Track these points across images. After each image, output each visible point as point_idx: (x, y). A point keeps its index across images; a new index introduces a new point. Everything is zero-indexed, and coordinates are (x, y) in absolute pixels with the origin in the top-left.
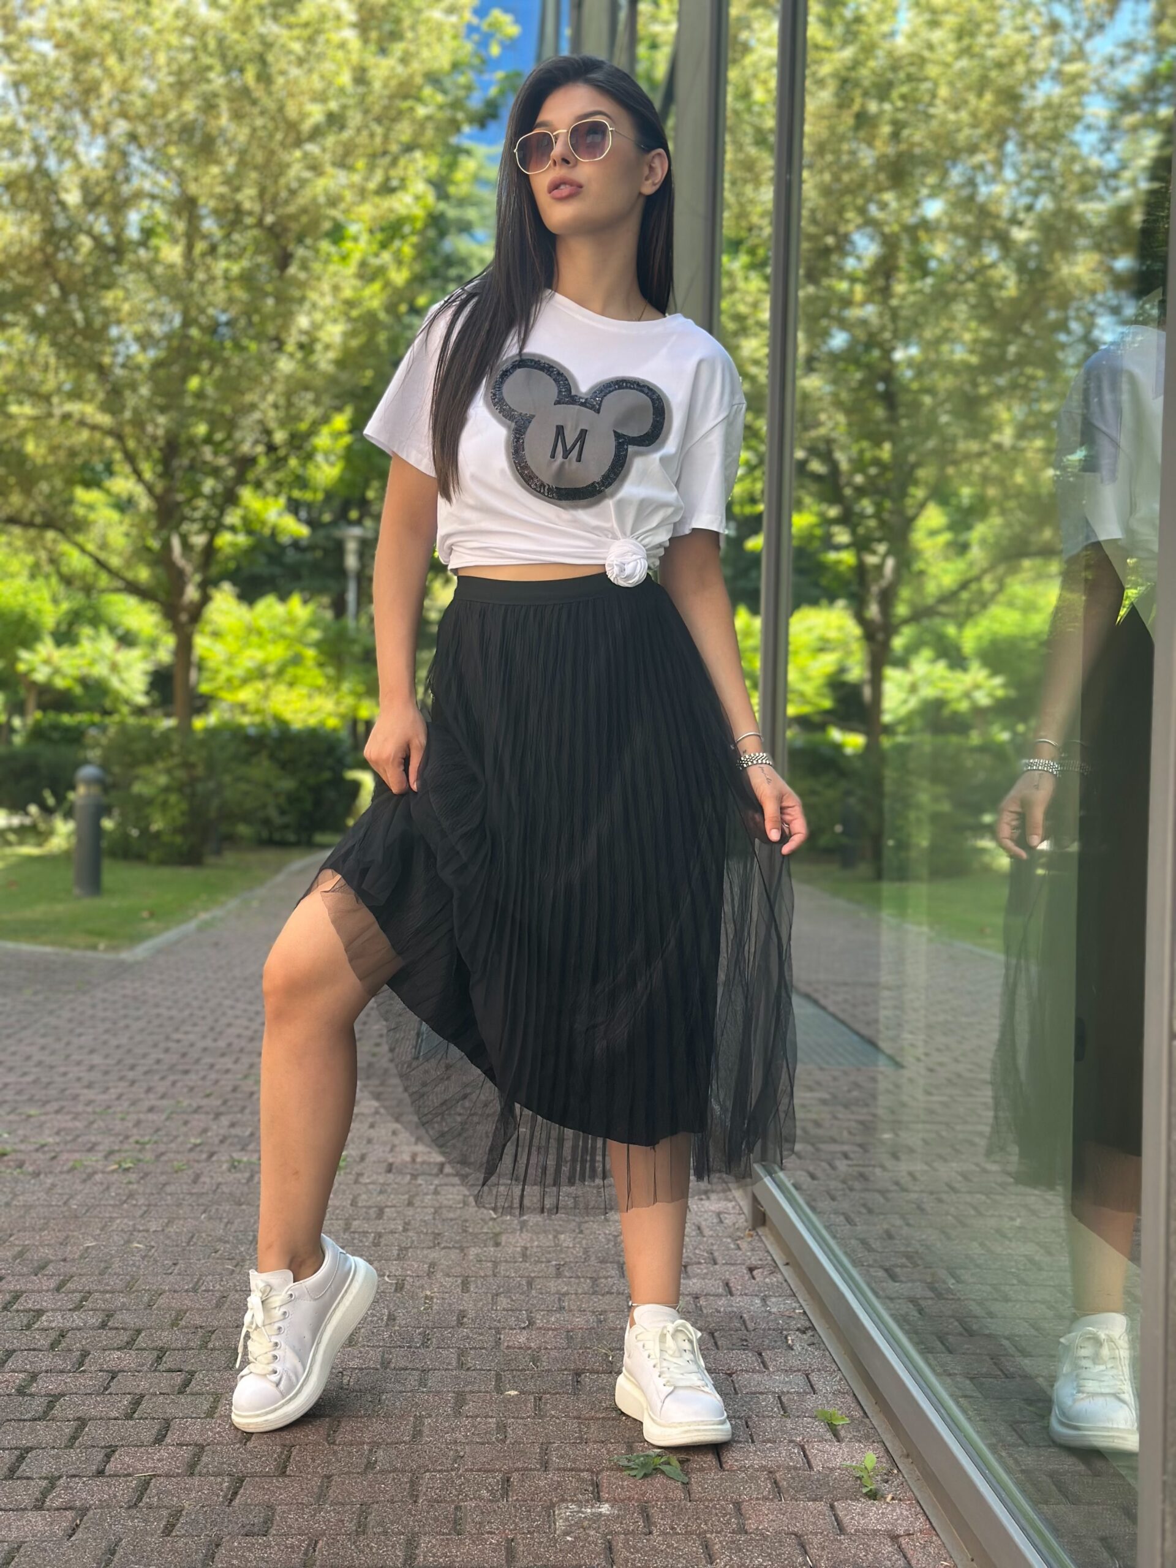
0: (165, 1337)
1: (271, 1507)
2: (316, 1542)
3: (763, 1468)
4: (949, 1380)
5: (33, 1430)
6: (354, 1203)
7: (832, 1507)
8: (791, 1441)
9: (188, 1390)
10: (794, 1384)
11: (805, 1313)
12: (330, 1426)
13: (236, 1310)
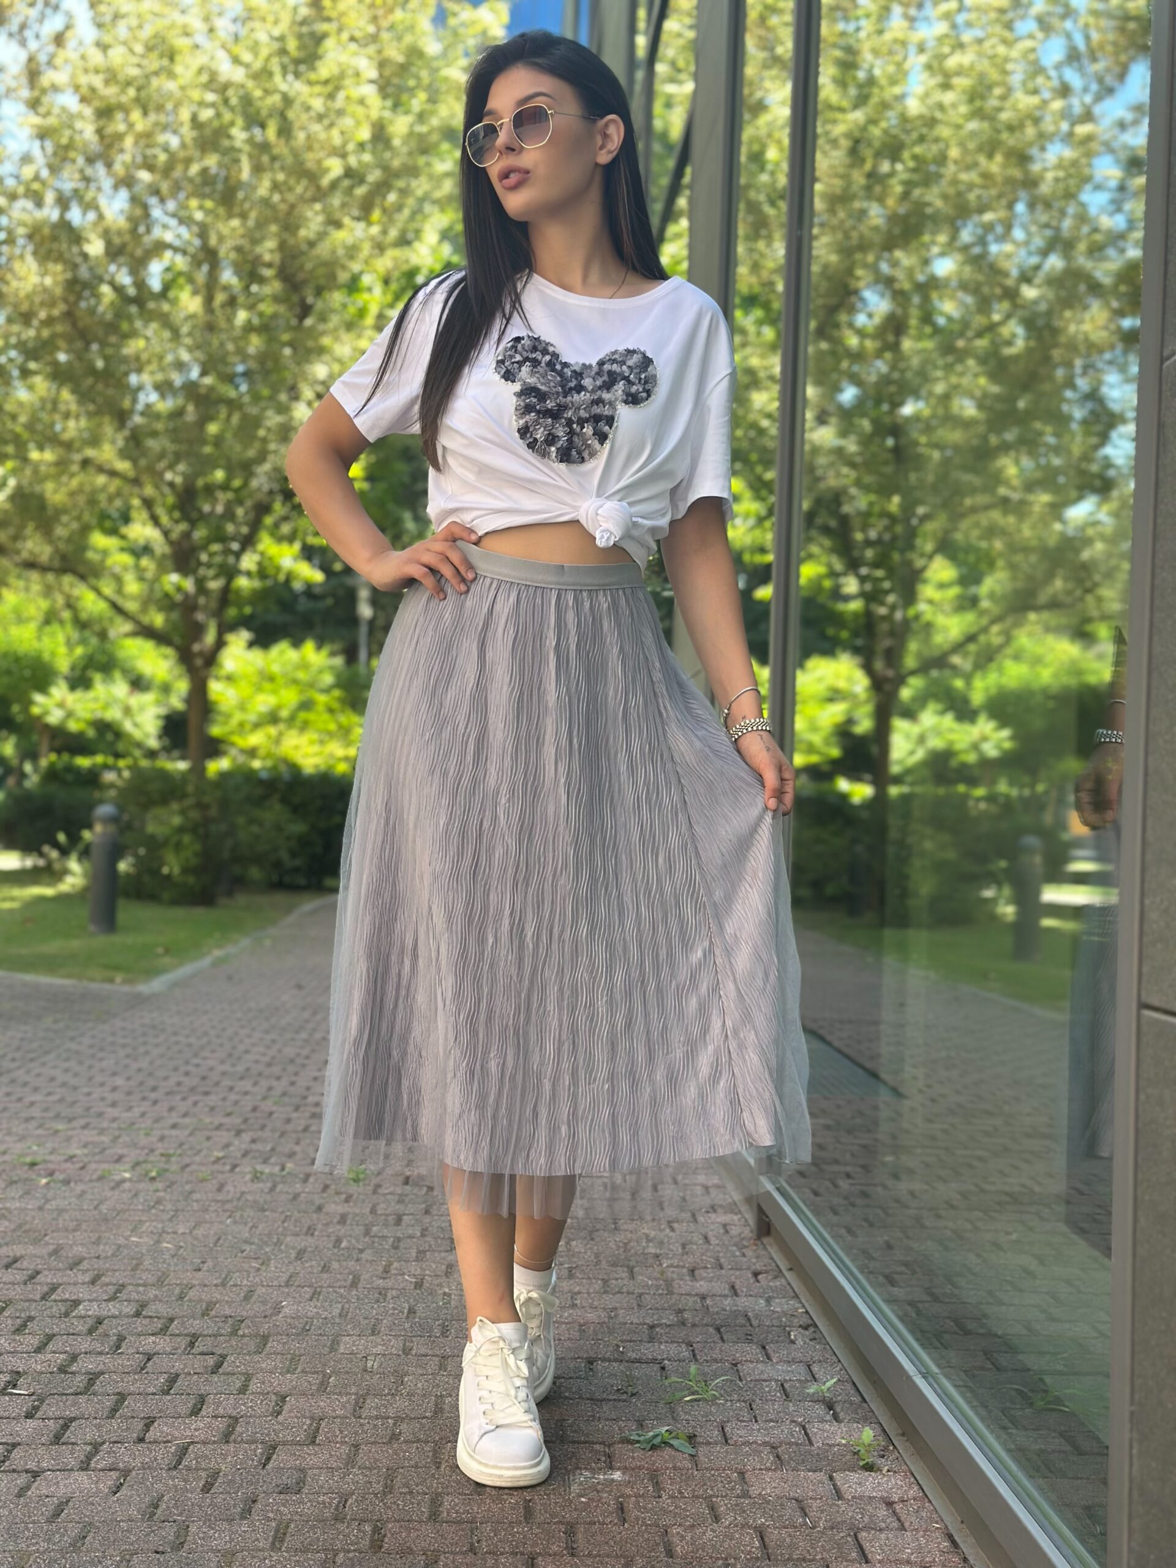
0: (196, 1325)
1: (302, 1470)
2: (346, 1500)
3: (765, 1444)
6: (373, 1211)
7: (831, 1478)
8: (793, 1421)
9: (221, 1370)
10: (798, 1372)
11: (807, 1312)
12: (357, 1403)
13: (264, 1303)
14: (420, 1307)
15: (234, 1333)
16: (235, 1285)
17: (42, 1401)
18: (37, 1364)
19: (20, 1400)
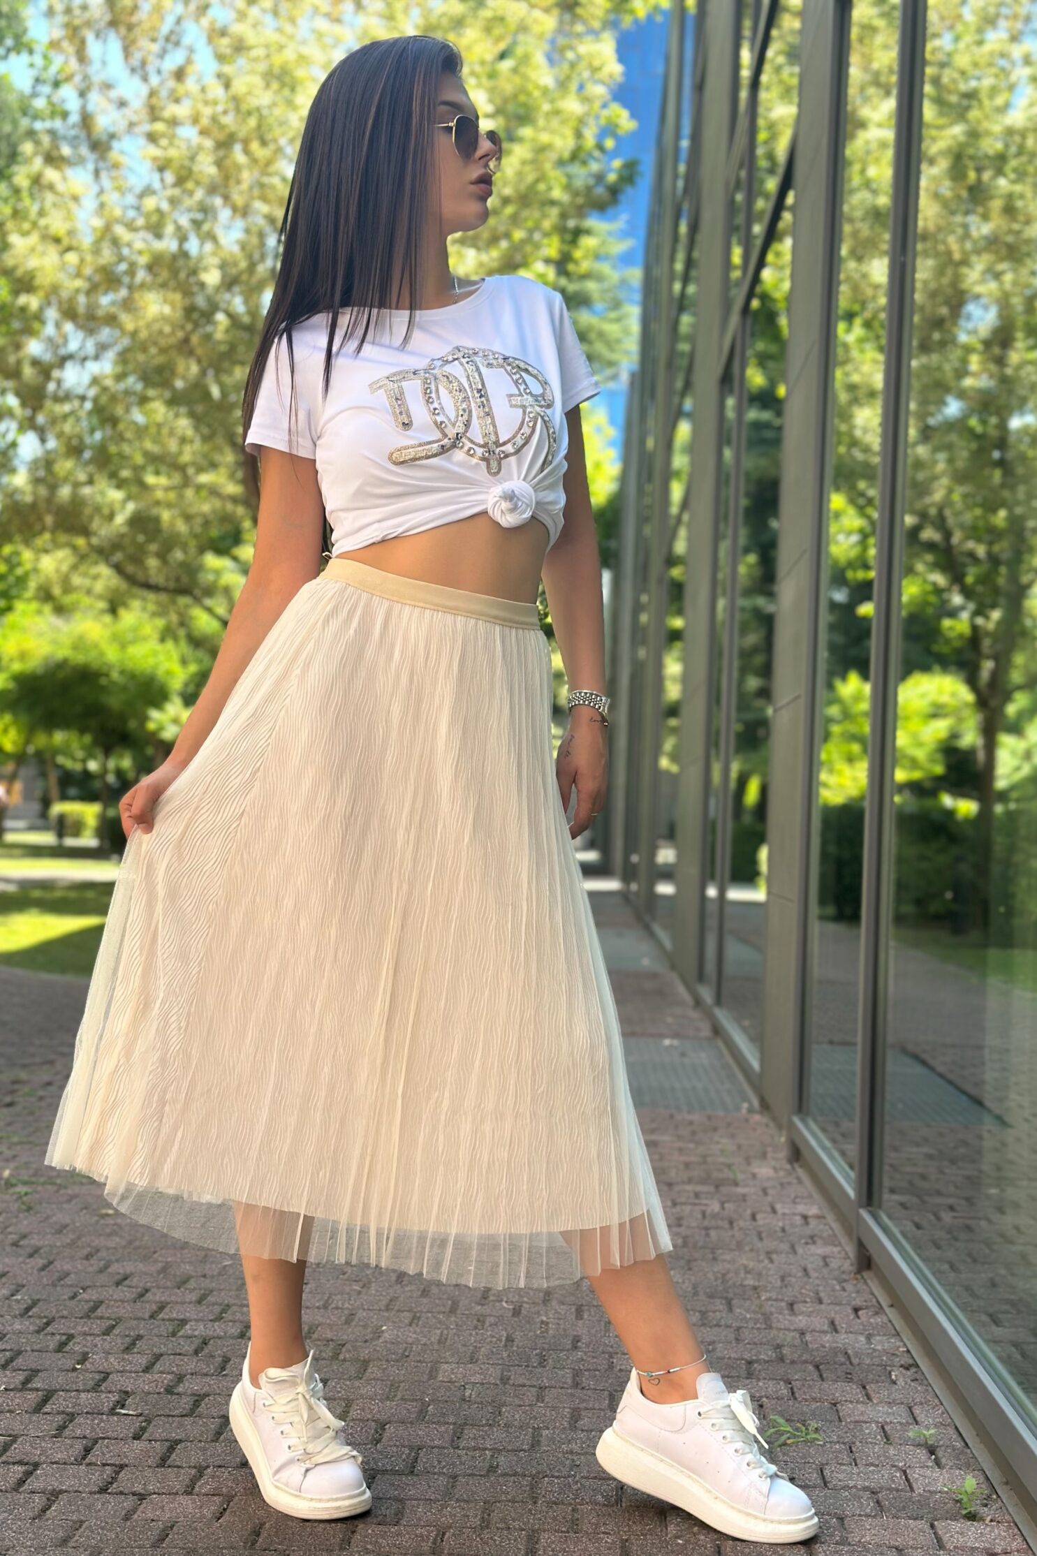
1: (401, 1501)
2: (444, 1534)
3: (865, 1489)
7: (932, 1526)
8: (894, 1466)
10: (898, 1415)
11: (908, 1351)
12: (455, 1433)
13: (365, 1327)
14: (518, 1335)
15: (335, 1356)
16: (337, 1308)
17: (149, 1421)
19: (128, 1421)
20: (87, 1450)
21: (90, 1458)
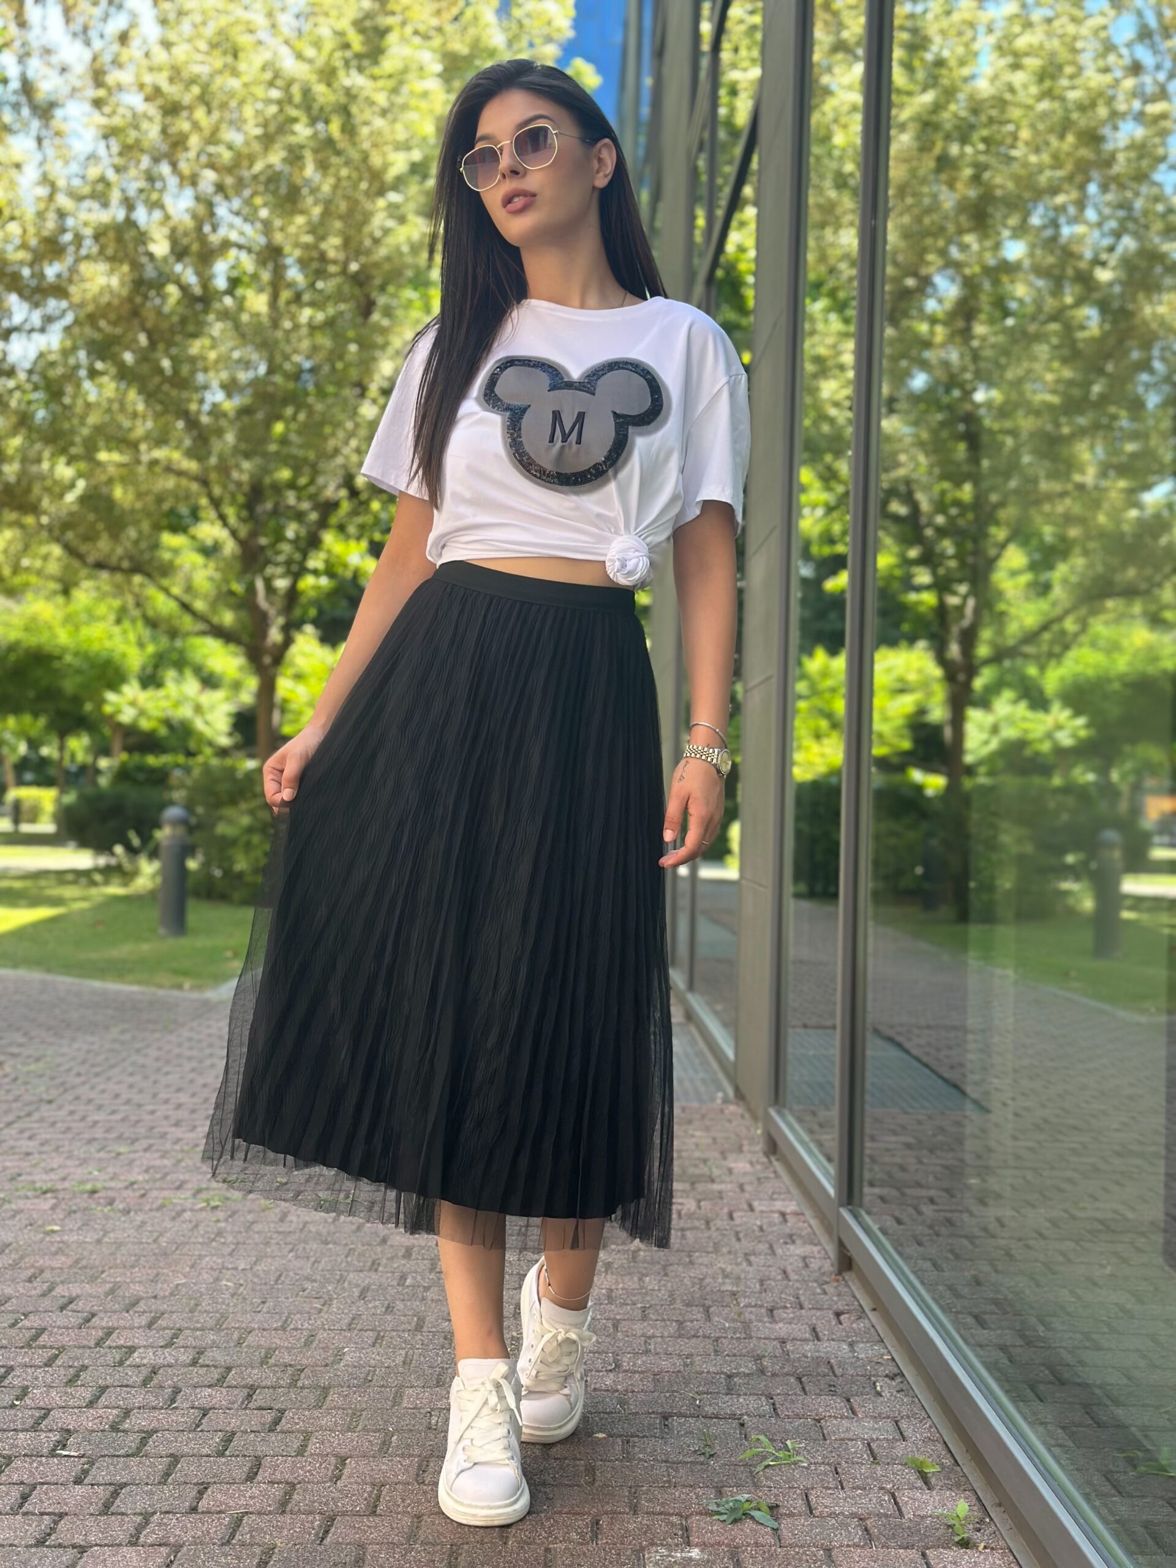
0: (255, 1375)
1: (361, 1546)
3: (853, 1515)
4: (1041, 1429)
5: (127, 1467)
7: (924, 1555)
8: (882, 1488)
9: (279, 1428)
10: (883, 1431)
11: (893, 1359)
12: (420, 1466)
13: (325, 1349)
15: (293, 1384)
16: (296, 1329)
17: (92, 1463)
18: (88, 1420)
19: (69, 1463)
20: (25, 1498)
21: (27, 1507)
